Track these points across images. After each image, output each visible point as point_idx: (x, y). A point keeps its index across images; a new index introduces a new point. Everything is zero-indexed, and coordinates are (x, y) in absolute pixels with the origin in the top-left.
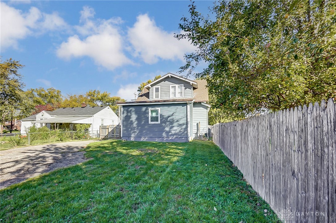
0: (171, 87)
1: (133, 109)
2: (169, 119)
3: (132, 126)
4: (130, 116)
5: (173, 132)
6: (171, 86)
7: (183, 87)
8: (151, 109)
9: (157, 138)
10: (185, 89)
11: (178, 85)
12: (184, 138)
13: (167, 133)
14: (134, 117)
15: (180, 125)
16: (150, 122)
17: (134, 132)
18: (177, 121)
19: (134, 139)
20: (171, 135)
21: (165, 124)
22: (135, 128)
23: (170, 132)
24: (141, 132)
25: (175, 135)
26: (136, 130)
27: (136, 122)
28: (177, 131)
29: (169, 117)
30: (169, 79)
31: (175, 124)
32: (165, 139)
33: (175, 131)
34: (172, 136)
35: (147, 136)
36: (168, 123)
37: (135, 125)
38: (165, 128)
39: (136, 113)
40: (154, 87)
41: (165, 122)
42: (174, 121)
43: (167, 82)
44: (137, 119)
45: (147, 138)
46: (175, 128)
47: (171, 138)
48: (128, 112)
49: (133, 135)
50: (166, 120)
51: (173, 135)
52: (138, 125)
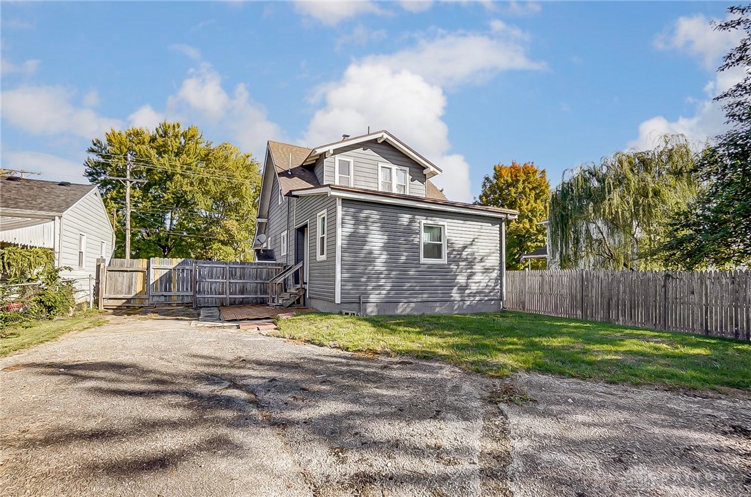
0: (380, 168)
1: (375, 215)
2: (464, 253)
3: (370, 268)
4: (365, 236)
5: (474, 287)
6: (380, 165)
7: (408, 175)
8: (425, 222)
9: (438, 304)
10: (412, 180)
11: (396, 167)
12: (493, 302)
13: (463, 289)
14: (376, 240)
15: (487, 270)
16: (423, 260)
17: (379, 287)
18: (481, 261)
19: (376, 309)
20: (469, 296)
21: (456, 267)
22: (381, 273)
23: (467, 286)
24: (397, 287)
25: (478, 295)
26: (383, 280)
27: (384, 257)
28: (482, 284)
29: (465, 247)
30: (377, 146)
31: (478, 267)
32: (456, 307)
33: (478, 284)
34: (472, 299)
35: (415, 300)
36: (464, 263)
37: (380, 264)
38: (457, 275)
39: (384, 228)
40: (338, 157)
41: (456, 261)
42: (475, 258)
43: (369, 151)
44: (386, 248)
45: (412, 305)
46: (477, 278)
47: (468, 303)
48: (357, 221)
49: (374, 298)
50: (458, 256)
51: (474, 295)
52: (391, 263)
